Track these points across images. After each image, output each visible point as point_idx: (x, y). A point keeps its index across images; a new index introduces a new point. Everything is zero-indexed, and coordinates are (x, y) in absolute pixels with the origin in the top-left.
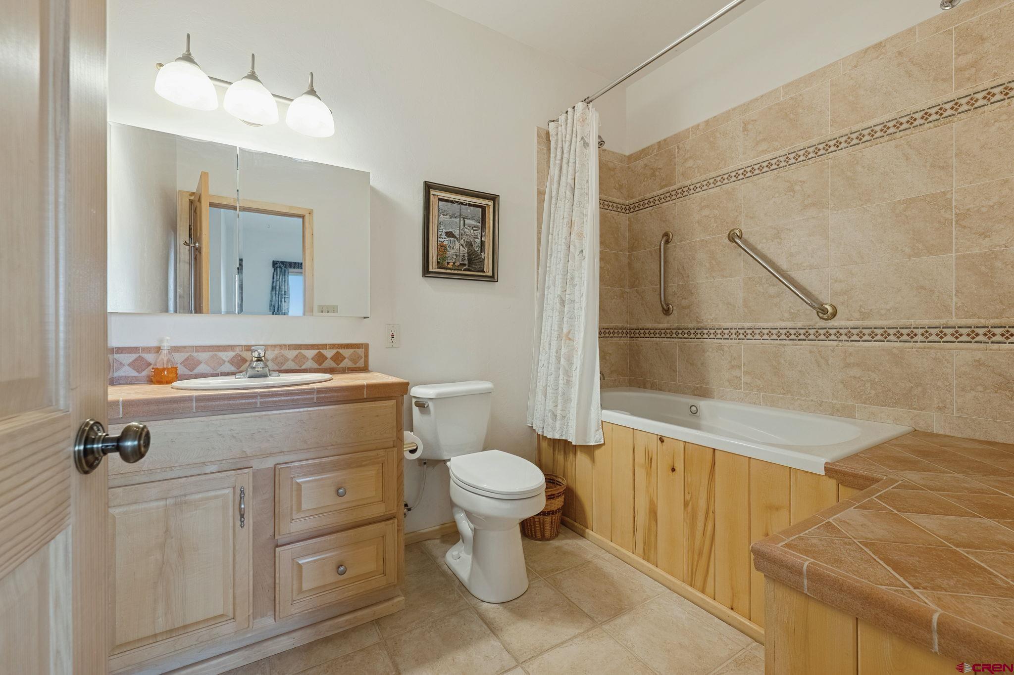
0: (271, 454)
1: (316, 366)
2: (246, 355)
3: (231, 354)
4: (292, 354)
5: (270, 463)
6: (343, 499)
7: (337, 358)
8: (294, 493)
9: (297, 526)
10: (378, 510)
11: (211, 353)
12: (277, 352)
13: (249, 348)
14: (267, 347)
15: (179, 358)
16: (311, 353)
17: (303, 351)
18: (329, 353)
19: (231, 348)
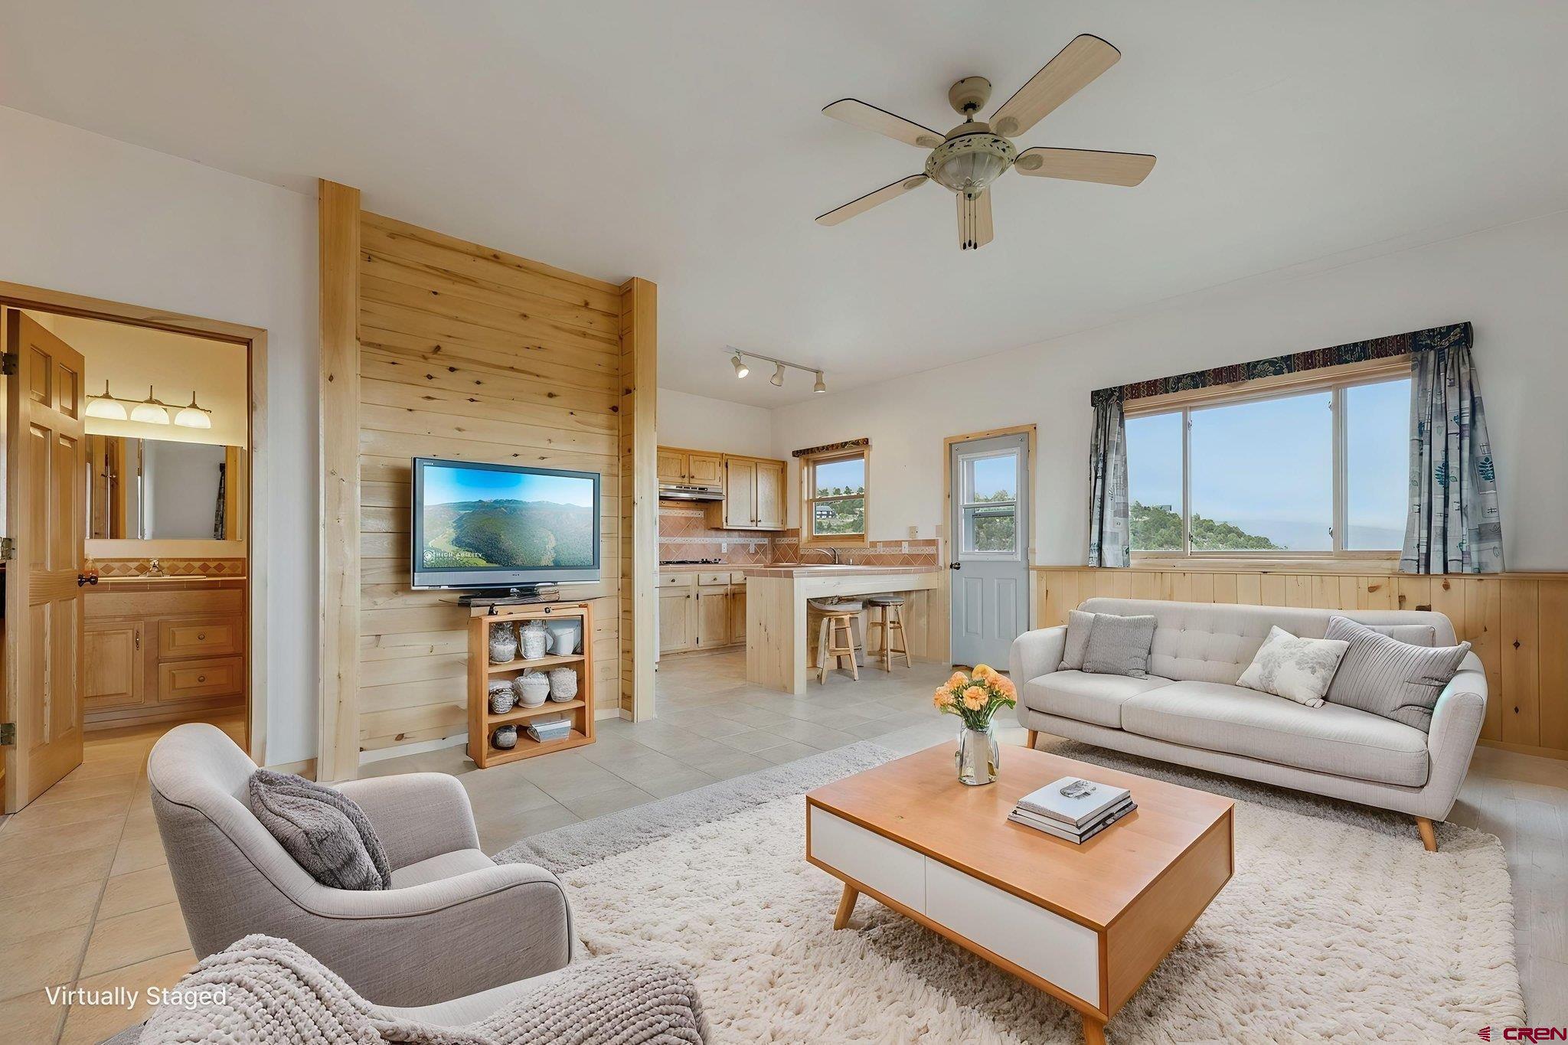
0: (159, 615)
1: (202, 572)
2: (146, 564)
3: (136, 564)
4: (183, 564)
5: (156, 619)
6: (203, 642)
7: (219, 568)
8: (171, 636)
9: (171, 653)
10: (230, 650)
11: (122, 563)
12: (170, 563)
13: (148, 560)
14: (160, 560)
15: (99, 566)
16: (197, 564)
17: (191, 563)
18: (212, 565)
19: (137, 560)
